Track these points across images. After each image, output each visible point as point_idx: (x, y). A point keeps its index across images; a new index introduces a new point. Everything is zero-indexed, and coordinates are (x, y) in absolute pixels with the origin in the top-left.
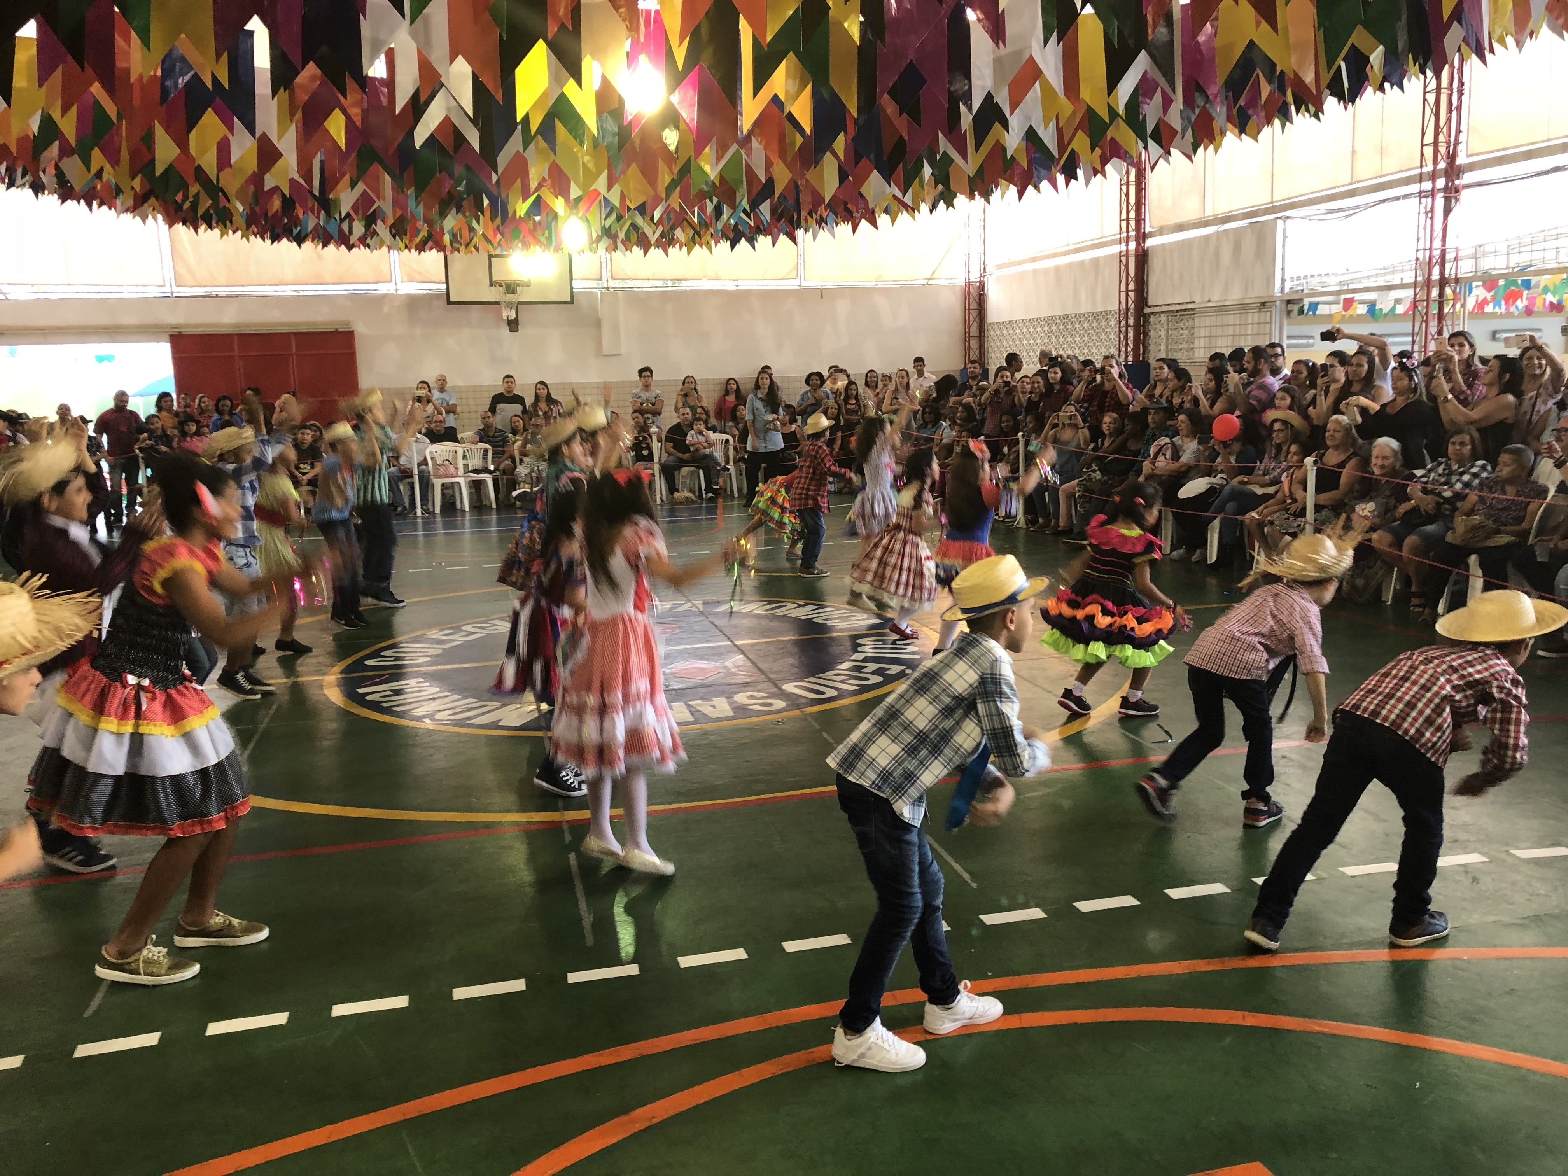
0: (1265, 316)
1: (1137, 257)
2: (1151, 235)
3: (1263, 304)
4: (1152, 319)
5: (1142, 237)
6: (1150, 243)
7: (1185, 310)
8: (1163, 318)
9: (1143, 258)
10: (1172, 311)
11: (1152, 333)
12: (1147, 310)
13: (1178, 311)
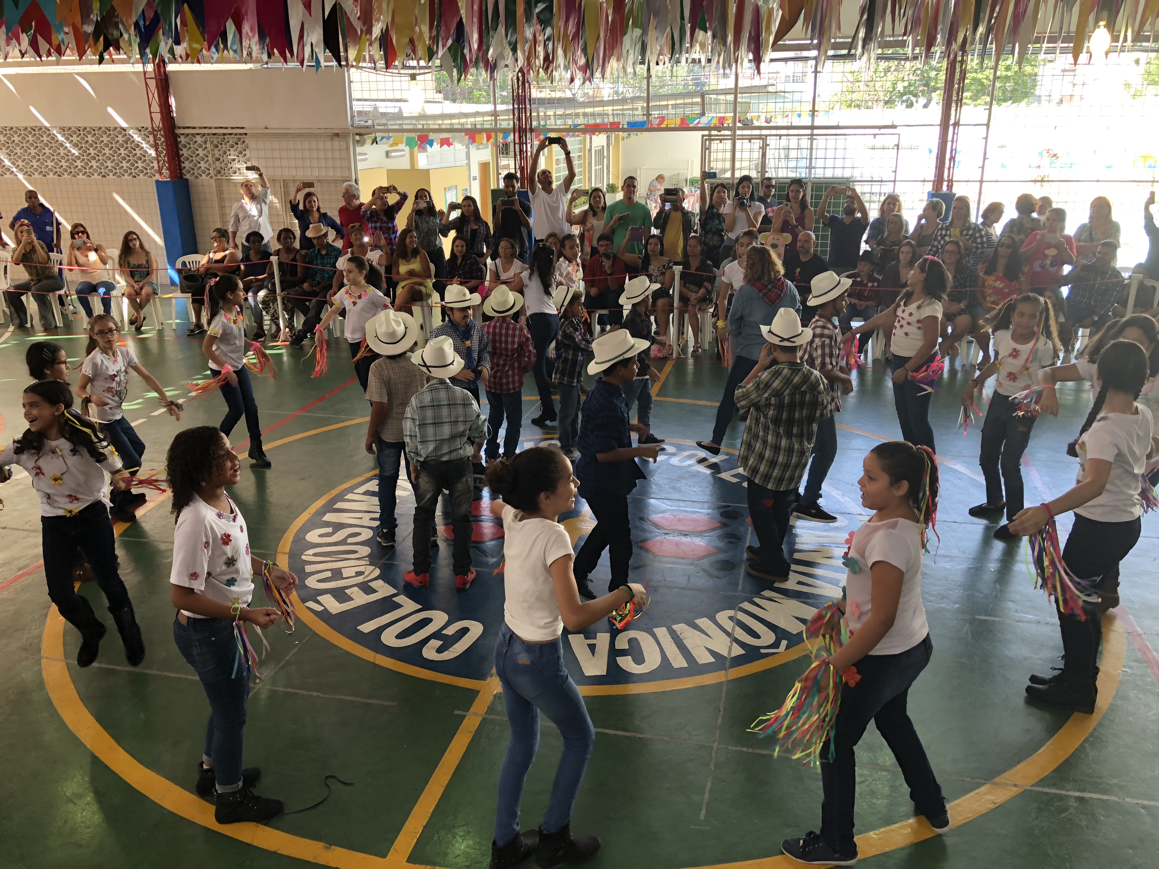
0: (336, 144)
1: (161, 79)
3: (337, 135)
4: (182, 140)
7: (231, 134)
8: (199, 139)
9: (165, 80)
10: (214, 134)
11: (185, 152)
12: (178, 131)
13: (224, 134)
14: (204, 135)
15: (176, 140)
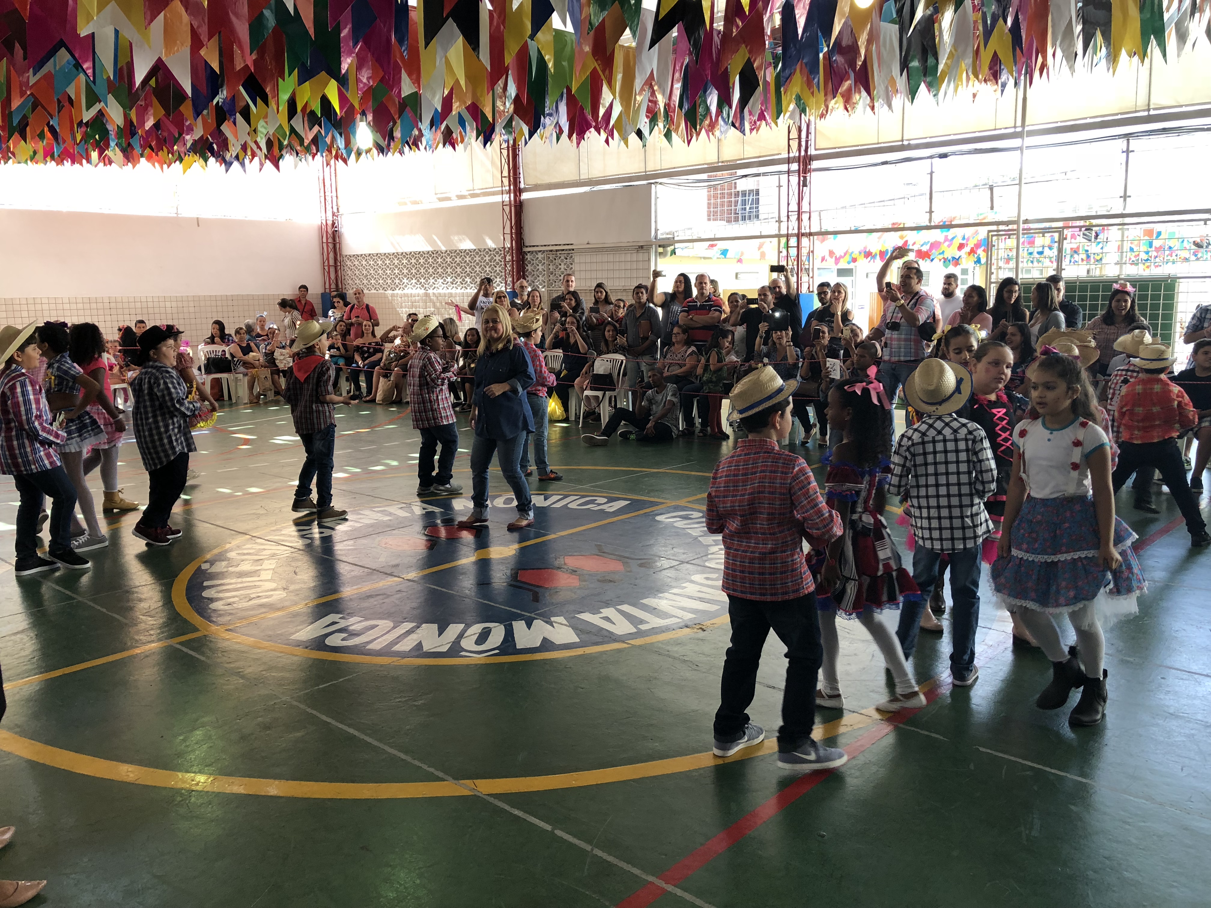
0: (641, 256)
1: (515, 206)
2: (526, 190)
3: (642, 247)
4: (529, 257)
5: (518, 191)
6: (525, 196)
7: (563, 250)
8: (540, 256)
9: (519, 208)
10: (551, 251)
11: (529, 268)
12: (526, 250)
13: (557, 251)
14: (544, 251)
15: (523, 257)
